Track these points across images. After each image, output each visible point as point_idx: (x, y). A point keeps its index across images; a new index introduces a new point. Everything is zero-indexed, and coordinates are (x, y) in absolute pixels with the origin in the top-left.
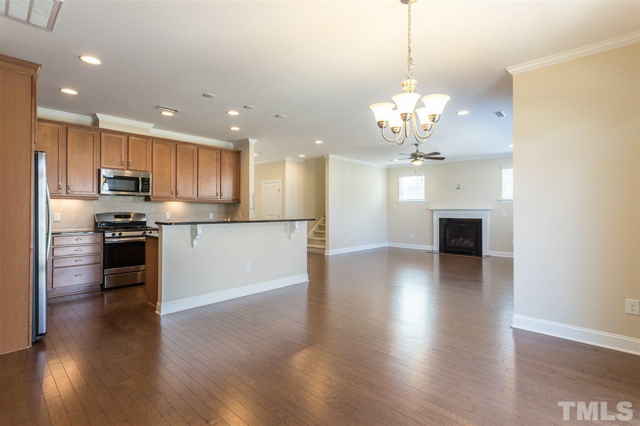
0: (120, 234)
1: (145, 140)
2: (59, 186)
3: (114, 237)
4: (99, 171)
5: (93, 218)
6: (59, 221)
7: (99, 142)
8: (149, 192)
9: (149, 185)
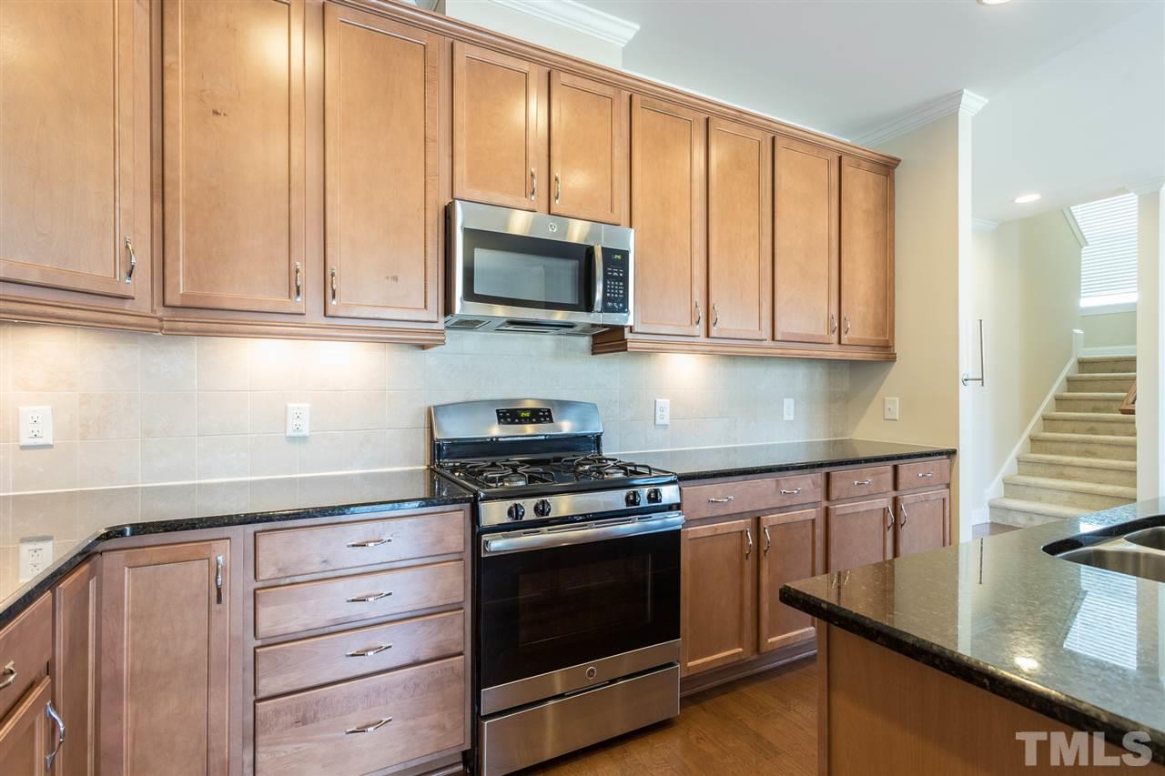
0: (541, 510)
1: (609, 91)
2: (292, 273)
3: (516, 524)
4: (448, 214)
5: (423, 421)
6: (304, 439)
7: (445, 84)
8: (624, 309)
9: (625, 279)
